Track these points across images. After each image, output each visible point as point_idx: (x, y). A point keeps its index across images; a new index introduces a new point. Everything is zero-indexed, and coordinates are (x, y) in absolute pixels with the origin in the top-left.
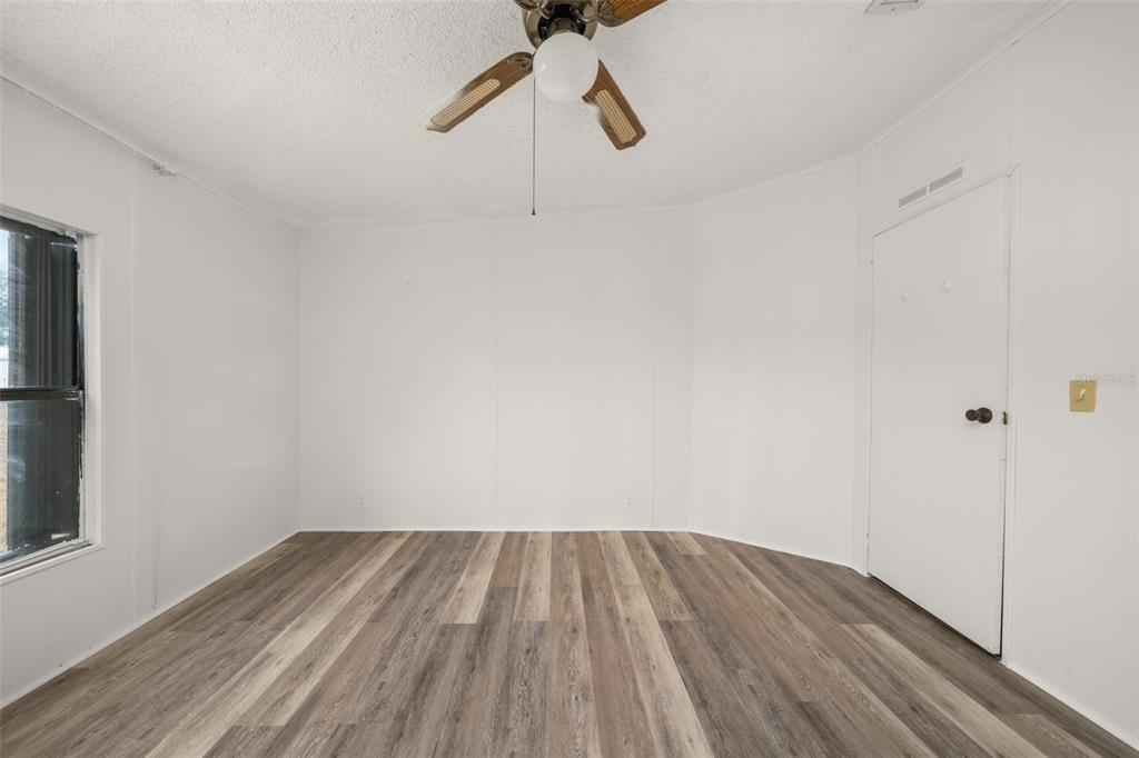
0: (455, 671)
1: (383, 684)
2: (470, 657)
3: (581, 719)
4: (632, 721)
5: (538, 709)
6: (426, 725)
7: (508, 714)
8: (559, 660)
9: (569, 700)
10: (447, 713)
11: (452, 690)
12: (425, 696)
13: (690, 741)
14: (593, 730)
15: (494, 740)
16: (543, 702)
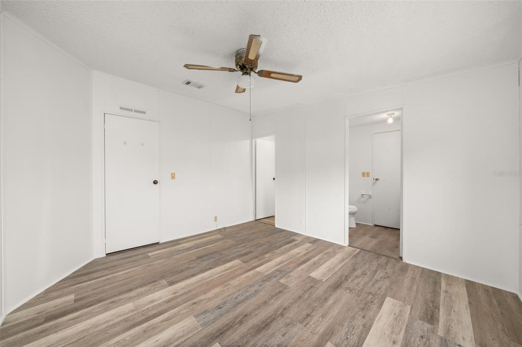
0: (253, 319)
1: (283, 336)
2: (241, 322)
3: (236, 282)
6: (276, 307)
7: (251, 294)
8: (217, 298)
9: (233, 287)
10: (267, 306)
11: (260, 312)
12: (270, 317)
14: (238, 279)
15: (260, 291)
16: (239, 291)
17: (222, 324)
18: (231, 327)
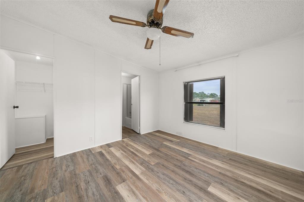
2: (190, 181)
3: (154, 185)
4: (144, 192)
5: (164, 181)
7: (167, 177)
8: (174, 196)
9: (160, 187)
10: (175, 171)
13: (128, 196)
14: (150, 185)
16: (164, 183)
17: (196, 189)
18: (195, 185)
